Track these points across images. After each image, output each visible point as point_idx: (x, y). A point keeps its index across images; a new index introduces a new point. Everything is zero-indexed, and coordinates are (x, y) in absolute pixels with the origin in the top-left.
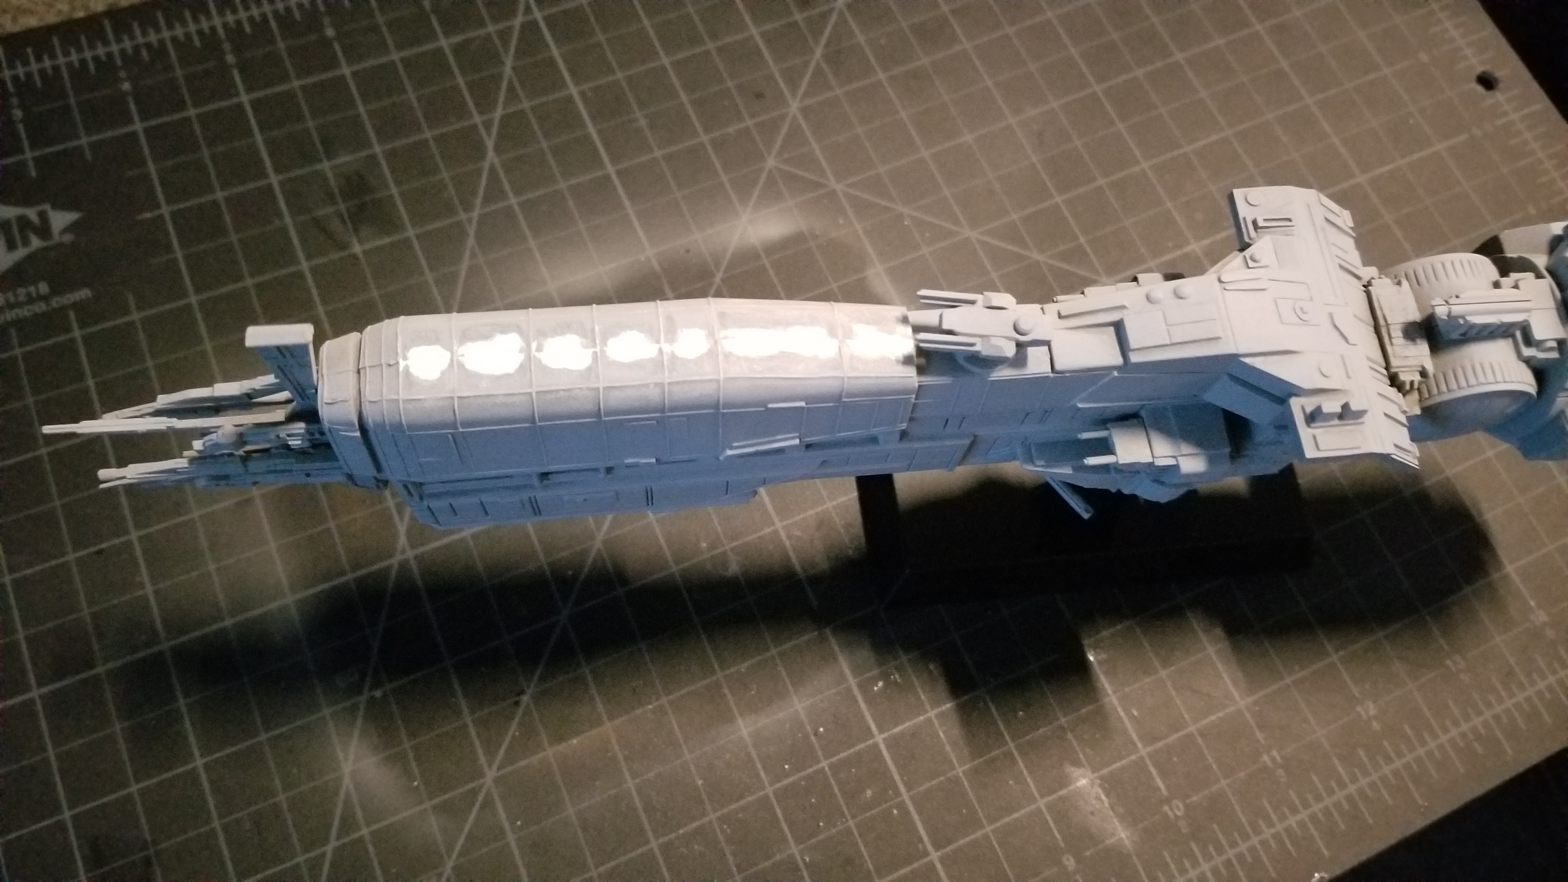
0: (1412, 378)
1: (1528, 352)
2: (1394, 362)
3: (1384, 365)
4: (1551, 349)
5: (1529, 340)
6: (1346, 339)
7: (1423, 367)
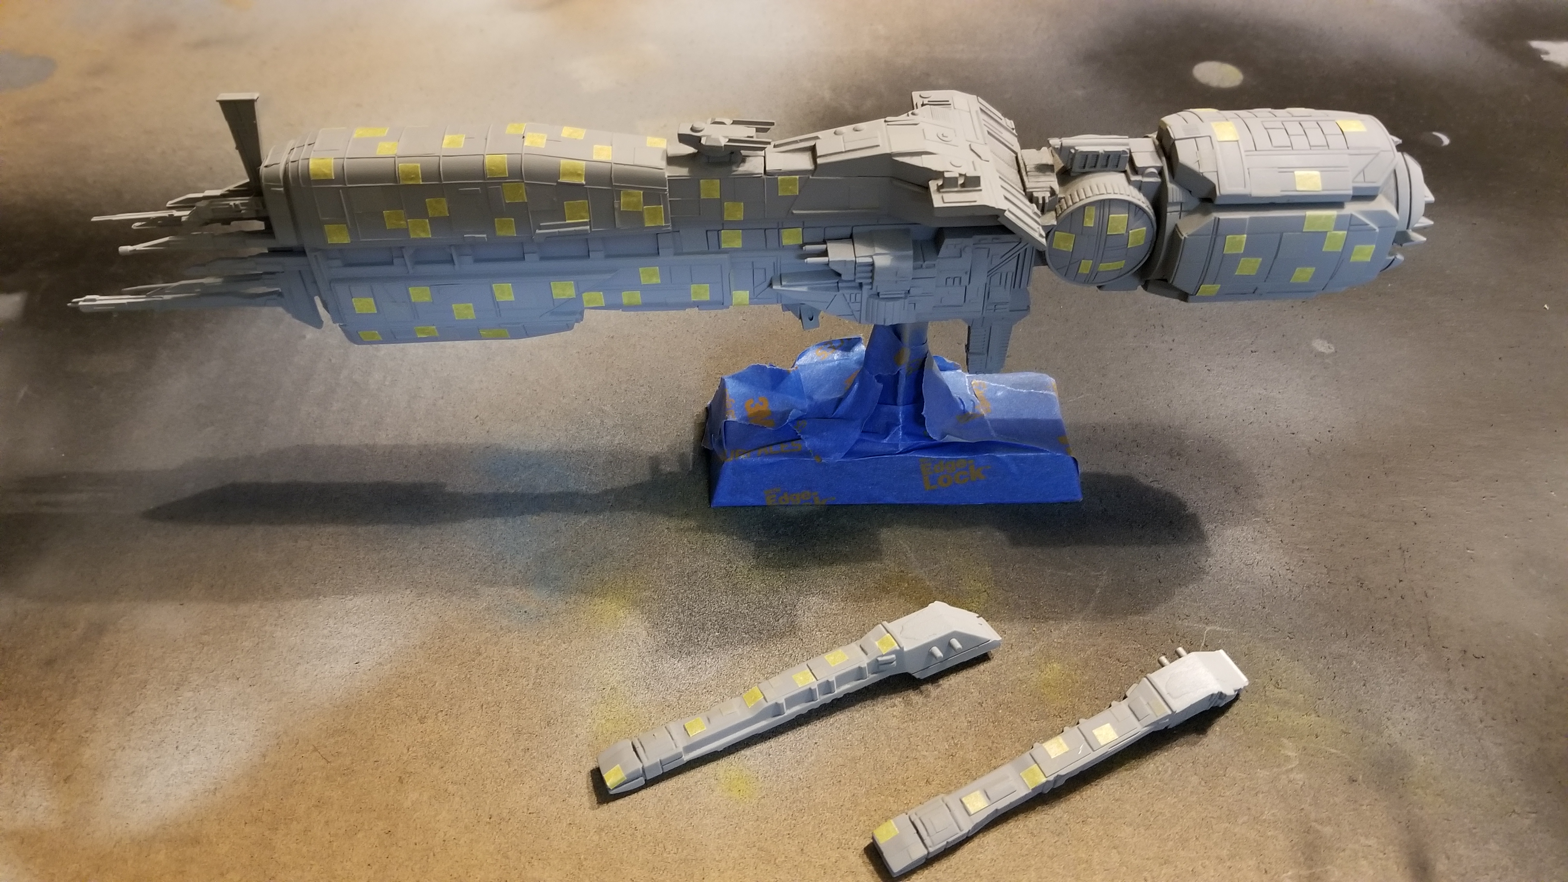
0: (1044, 195)
1: (1134, 178)
2: (1028, 185)
3: (1023, 189)
4: (1151, 175)
5: (1135, 170)
6: (979, 157)
7: (1051, 188)
